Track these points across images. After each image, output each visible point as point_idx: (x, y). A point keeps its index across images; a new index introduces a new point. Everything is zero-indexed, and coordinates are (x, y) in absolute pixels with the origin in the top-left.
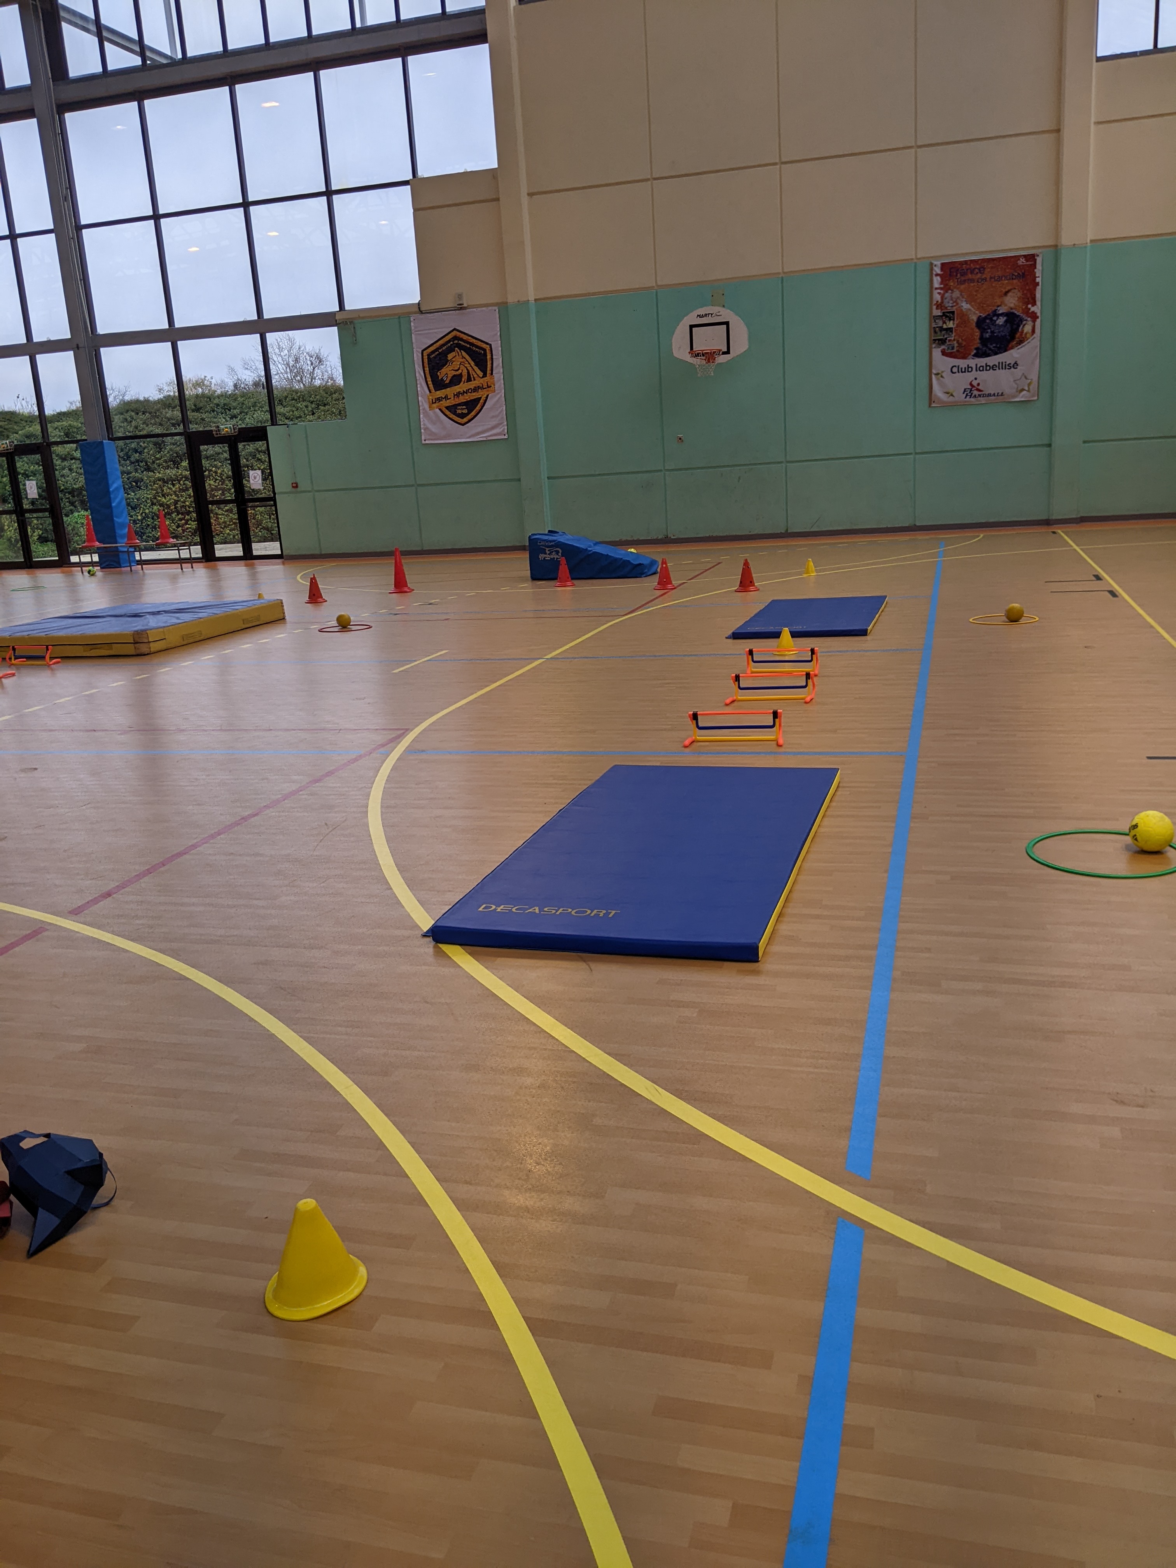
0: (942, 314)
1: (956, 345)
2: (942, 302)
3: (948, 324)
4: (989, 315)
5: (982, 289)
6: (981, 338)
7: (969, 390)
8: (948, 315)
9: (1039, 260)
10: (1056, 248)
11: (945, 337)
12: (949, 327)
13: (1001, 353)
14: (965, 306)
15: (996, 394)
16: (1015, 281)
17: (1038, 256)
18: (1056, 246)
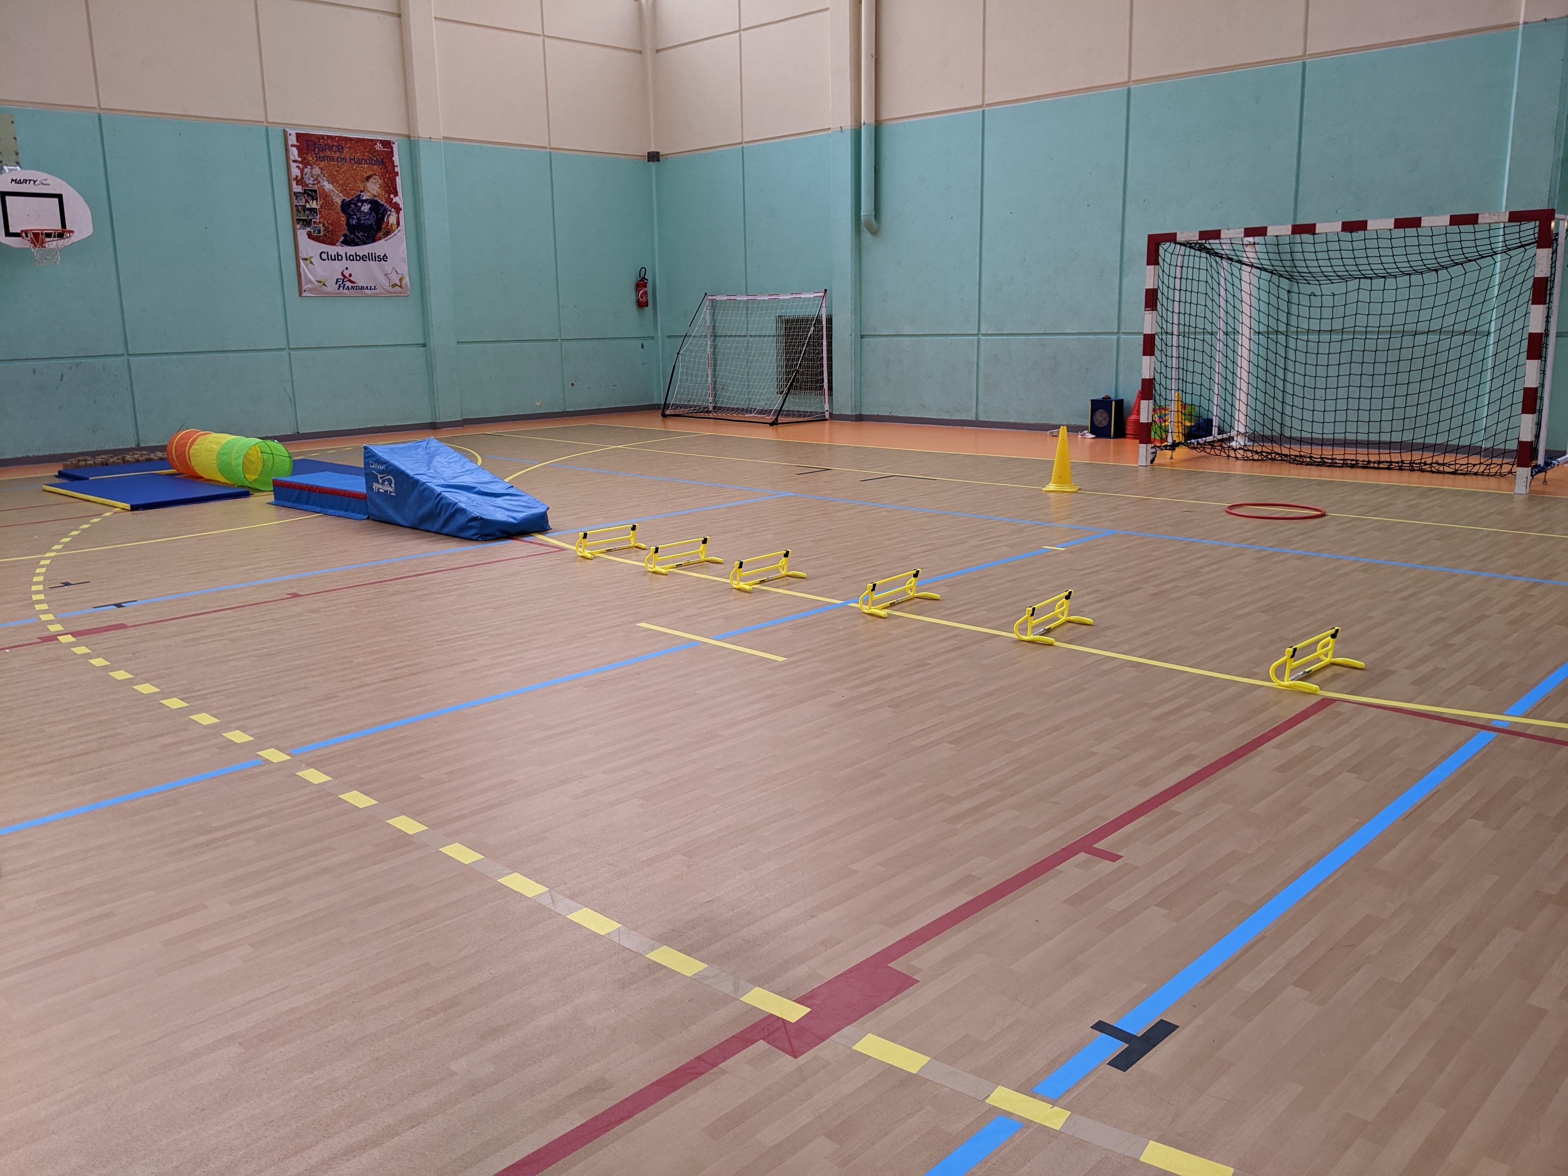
0: (303, 192)
1: (322, 229)
2: (303, 178)
3: (311, 203)
4: (353, 199)
5: (343, 170)
6: (348, 224)
7: (342, 281)
8: (311, 194)
9: (395, 148)
10: (411, 141)
11: (310, 218)
12: (313, 207)
13: (370, 243)
14: (328, 186)
15: (369, 288)
16: (375, 167)
17: (394, 143)
18: (409, 137)
